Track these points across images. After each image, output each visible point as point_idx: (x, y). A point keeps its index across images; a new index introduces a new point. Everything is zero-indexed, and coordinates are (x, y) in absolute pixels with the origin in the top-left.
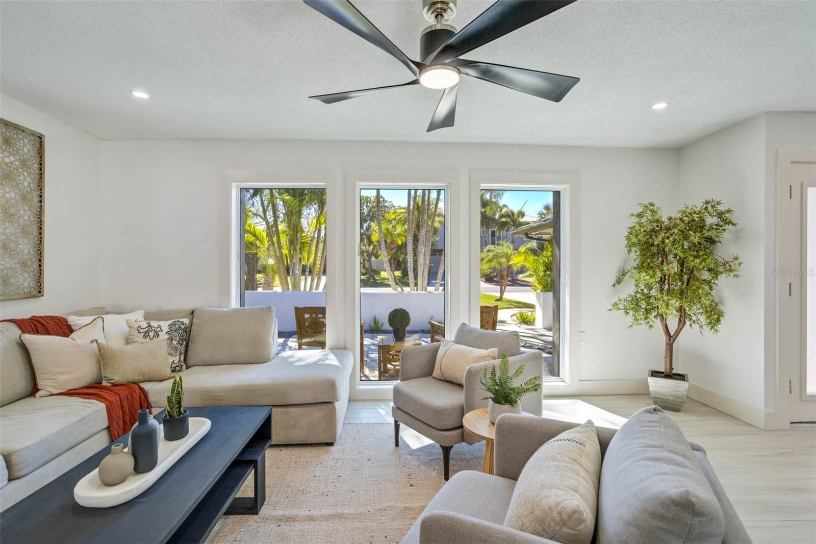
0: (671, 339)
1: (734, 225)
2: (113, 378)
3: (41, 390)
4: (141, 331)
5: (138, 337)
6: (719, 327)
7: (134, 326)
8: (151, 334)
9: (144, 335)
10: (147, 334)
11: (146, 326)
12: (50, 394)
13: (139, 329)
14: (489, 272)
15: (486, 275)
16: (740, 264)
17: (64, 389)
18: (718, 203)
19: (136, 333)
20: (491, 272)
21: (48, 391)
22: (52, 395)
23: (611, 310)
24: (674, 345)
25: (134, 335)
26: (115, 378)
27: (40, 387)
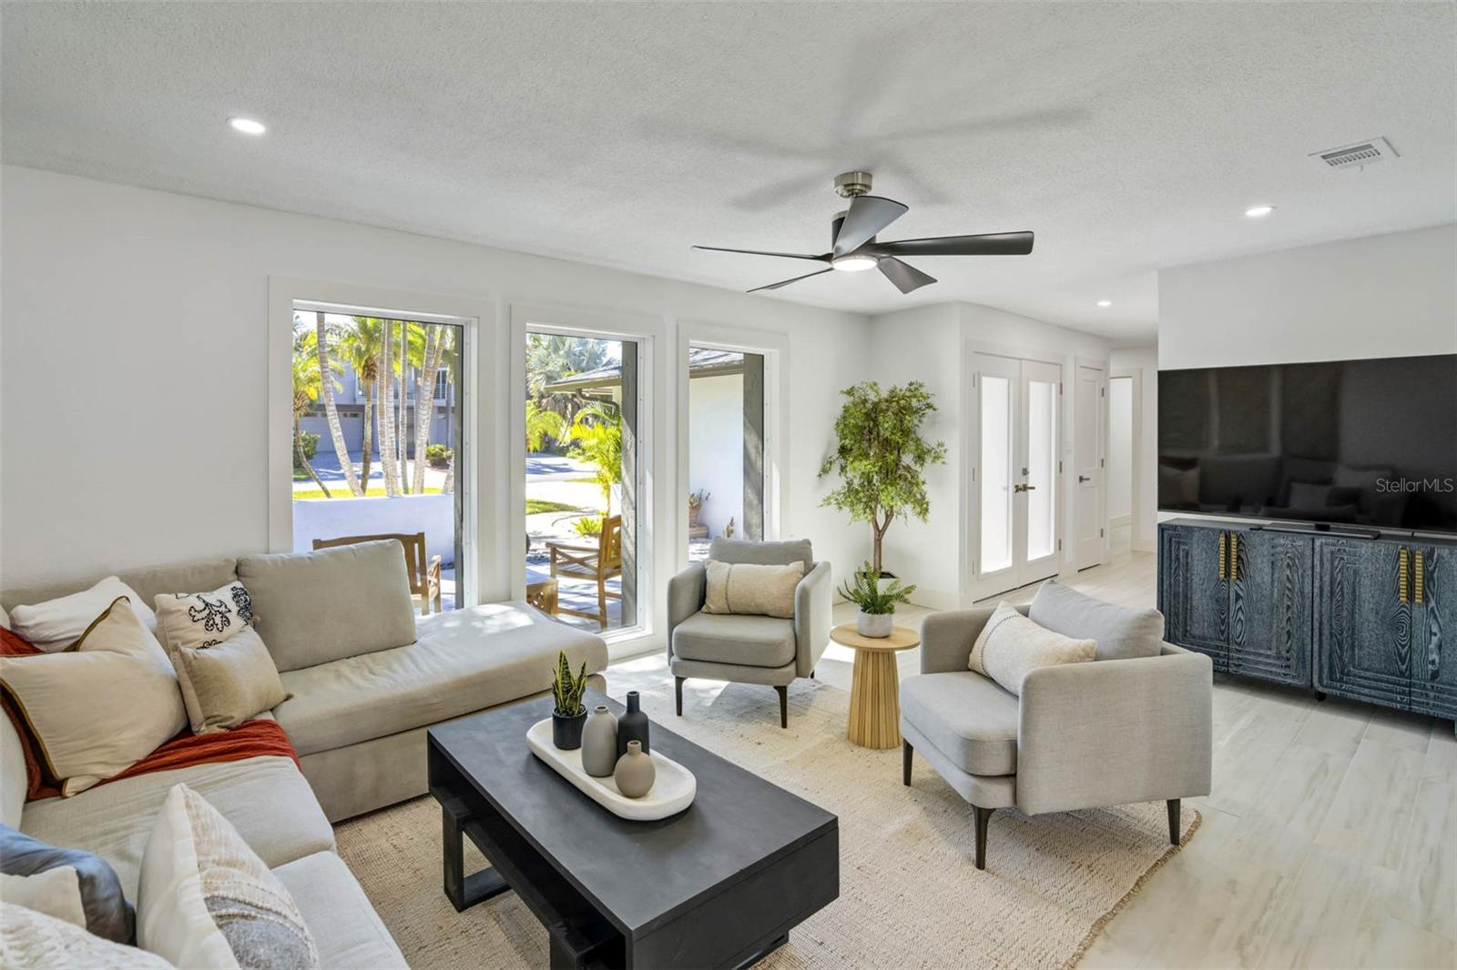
0: (880, 533)
1: (934, 409)
2: (229, 715)
3: (67, 779)
4: (198, 616)
5: (193, 630)
6: (929, 516)
7: (181, 608)
8: (218, 619)
9: (206, 625)
10: (211, 622)
11: (202, 608)
12: (96, 780)
13: (193, 613)
14: (437, 450)
15: (433, 455)
16: (945, 451)
17: (128, 763)
18: (921, 386)
19: (189, 623)
20: (441, 450)
21: (93, 775)
22: (104, 781)
23: (821, 506)
24: (883, 540)
25: (183, 629)
26: (234, 714)
27: (59, 773)
